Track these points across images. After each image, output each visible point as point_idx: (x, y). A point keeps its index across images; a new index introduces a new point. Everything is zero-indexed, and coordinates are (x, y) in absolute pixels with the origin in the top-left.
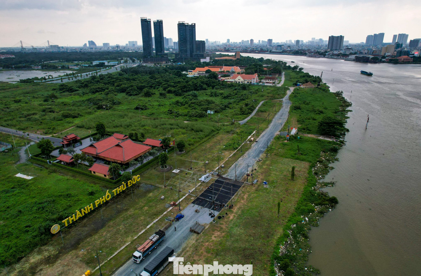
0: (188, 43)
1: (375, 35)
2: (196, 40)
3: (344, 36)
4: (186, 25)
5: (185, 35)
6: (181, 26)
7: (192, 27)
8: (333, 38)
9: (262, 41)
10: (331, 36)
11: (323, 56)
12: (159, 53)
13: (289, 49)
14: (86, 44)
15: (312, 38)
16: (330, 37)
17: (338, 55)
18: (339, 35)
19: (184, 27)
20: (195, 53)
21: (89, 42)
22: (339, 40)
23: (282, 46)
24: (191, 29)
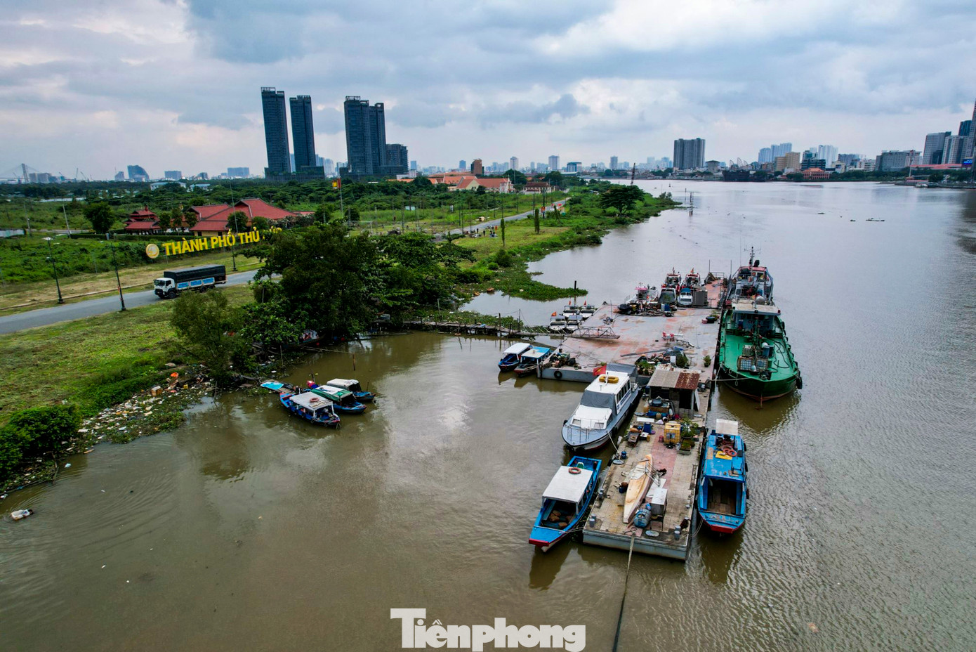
0: (369, 144)
1: (773, 147)
2: (387, 143)
3: (704, 140)
4: (362, 105)
5: (361, 124)
6: (352, 106)
7: (376, 111)
8: (684, 145)
9: (538, 164)
10: (677, 139)
11: (661, 177)
12: (303, 167)
13: (594, 171)
14: (121, 174)
15: (648, 159)
16: (676, 141)
17: (693, 175)
18: (695, 138)
19: (359, 109)
20: (383, 165)
21: (130, 168)
22: (696, 148)
23: (577, 165)
24: (375, 115)
